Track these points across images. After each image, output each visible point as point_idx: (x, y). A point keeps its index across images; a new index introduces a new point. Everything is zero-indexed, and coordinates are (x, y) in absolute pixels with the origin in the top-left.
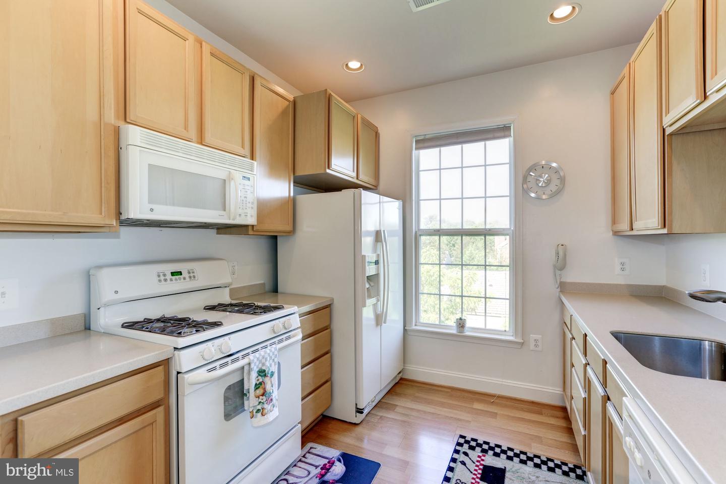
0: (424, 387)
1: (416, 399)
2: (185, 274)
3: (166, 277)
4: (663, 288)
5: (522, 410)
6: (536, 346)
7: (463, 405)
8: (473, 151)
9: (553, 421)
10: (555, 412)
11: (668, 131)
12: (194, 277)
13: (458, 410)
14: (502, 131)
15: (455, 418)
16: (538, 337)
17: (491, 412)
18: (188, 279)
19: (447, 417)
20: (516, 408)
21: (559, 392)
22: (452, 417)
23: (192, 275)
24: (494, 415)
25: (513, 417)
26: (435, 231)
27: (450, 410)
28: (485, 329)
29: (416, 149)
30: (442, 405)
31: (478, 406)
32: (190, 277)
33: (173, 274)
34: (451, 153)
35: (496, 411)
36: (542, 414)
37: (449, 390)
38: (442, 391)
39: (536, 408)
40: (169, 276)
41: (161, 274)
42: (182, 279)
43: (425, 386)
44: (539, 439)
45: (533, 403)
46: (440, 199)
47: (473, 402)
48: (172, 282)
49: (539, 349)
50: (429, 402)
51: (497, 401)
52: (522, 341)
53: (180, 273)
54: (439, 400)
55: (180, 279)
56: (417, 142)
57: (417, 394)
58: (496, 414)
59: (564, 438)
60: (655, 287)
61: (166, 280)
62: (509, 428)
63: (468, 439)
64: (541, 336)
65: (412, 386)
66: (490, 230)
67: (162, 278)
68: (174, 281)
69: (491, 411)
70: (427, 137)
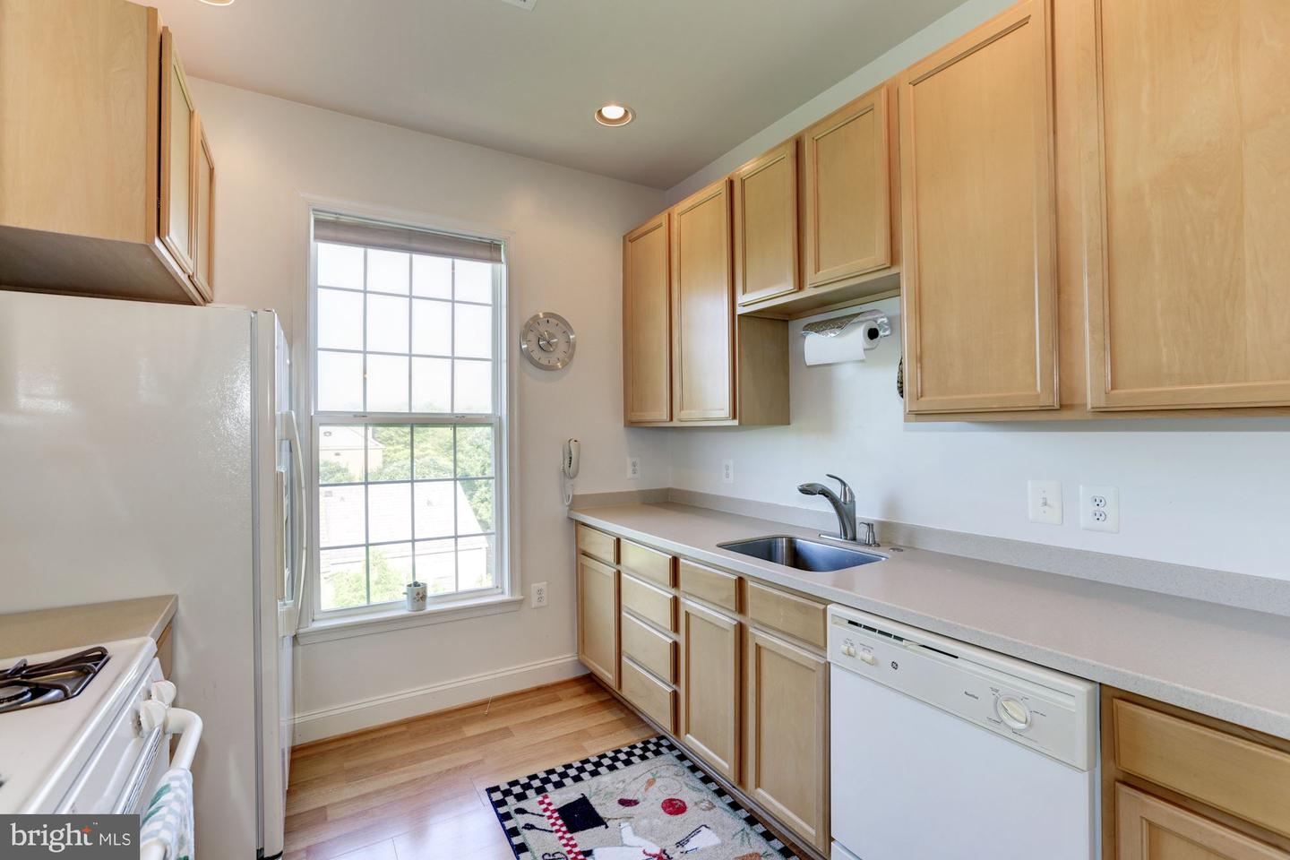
0: (350, 745)
1: (352, 775)
4: (668, 490)
5: (534, 706)
6: (540, 599)
7: (448, 740)
8: (432, 270)
9: (579, 703)
10: (570, 690)
11: (740, 311)
13: (449, 754)
14: (487, 249)
15: (456, 768)
16: (542, 585)
17: (500, 729)
19: (440, 775)
20: (524, 708)
21: (570, 659)
22: (449, 770)
24: (506, 732)
25: (533, 721)
26: (355, 416)
27: (435, 760)
28: (457, 594)
29: (317, 238)
30: (415, 758)
31: (472, 731)
34: (389, 265)
35: (504, 726)
36: (560, 700)
37: (404, 728)
38: (390, 736)
39: (546, 696)
43: (349, 742)
44: (583, 734)
45: (539, 689)
46: (365, 352)
47: (461, 728)
49: (545, 602)
50: (386, 767)
51: (493, 709)
52: (521, 597)
54: (400, 752)
56: (317, 222)
57: (347, 765)
58: (506, 729)
59: (608, 717)
60: (661, 490)
62: (542, 739)
63: (524, 780)
64: (545, 583)
65: (322, 754)
66: (463, 416)
69: (498, 727)
70: (344, 219)
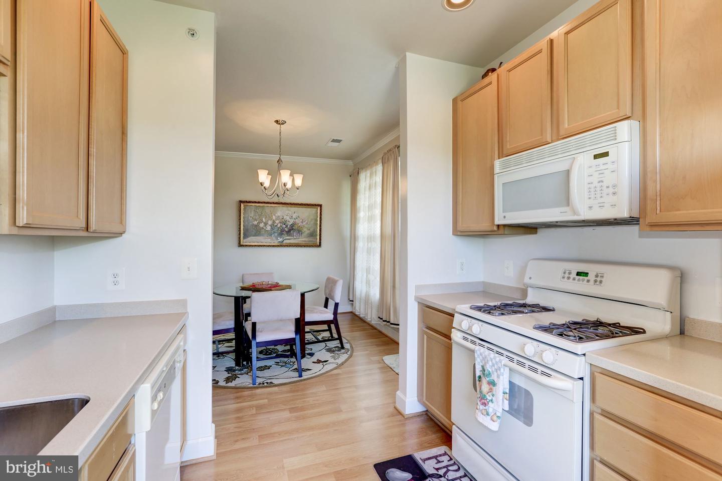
2: (591, 277)
3: (571, 276)
12: (601, 282)
18: (592, 282)
23: (599, 279)
32: (596, 281)
33: (578, 274)
40: (574, 275)
41: (567, 272)
42: (585, 282)
48: (574, 281)
53: (586, 274)
55: (583, 280)
61: (569, 278)
67: (567, 275)
68: (576, 281)
